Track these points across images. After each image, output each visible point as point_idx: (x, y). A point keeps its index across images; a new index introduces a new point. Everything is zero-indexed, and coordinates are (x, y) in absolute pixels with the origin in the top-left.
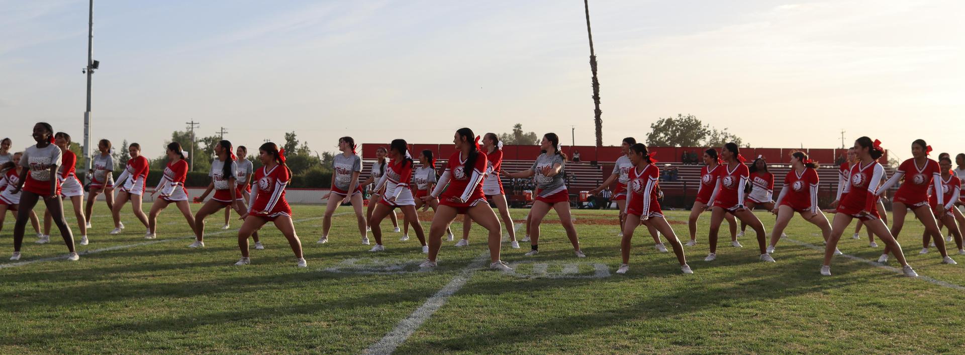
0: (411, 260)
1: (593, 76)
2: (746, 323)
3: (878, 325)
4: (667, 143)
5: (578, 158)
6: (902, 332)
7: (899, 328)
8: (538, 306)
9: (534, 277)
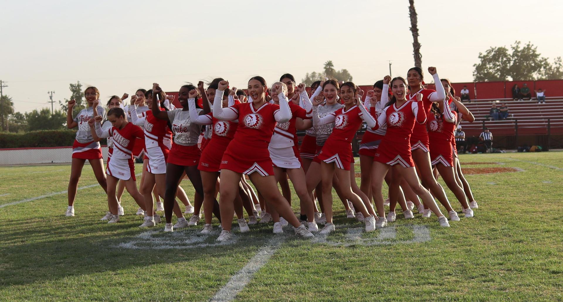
8: (351, 280)
9: (347, 245)
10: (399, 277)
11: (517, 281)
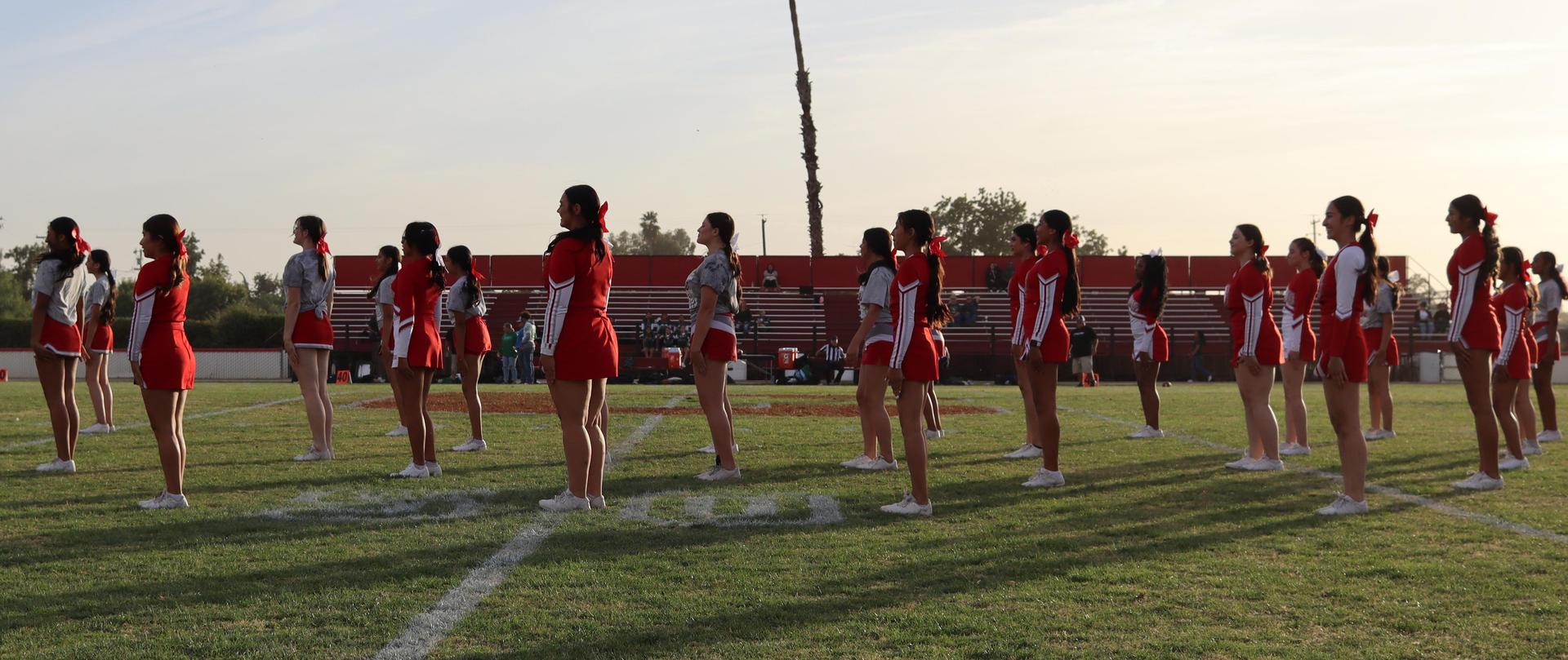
0: (437, 492)
1: (802, 112)
2: (1120, 614)
3: (1391, 615)
4: (956, 247)
5: (774, 281)
6: (1440, 629)
7: (1433, 620)
8: (695, 583)
9: (686, 524)
10: (785, 580)
11: (1007, 593)
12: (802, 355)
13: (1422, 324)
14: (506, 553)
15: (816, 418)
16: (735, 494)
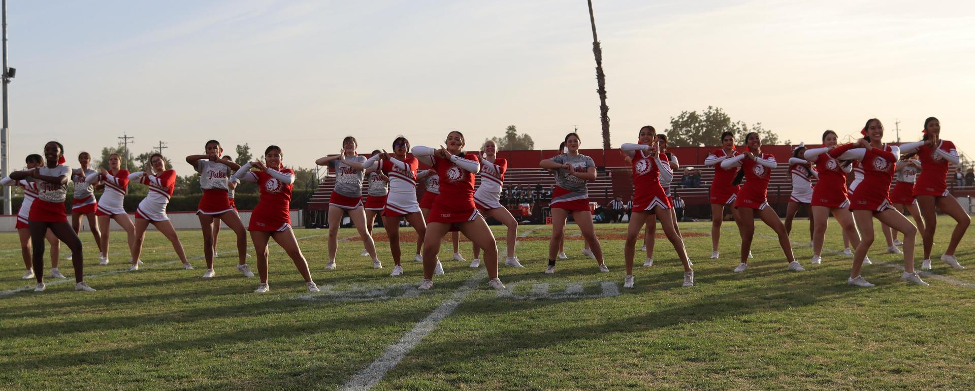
0: (395, 285)
1: (597, 66)
2: (767, 339)
4: (689, 141)
6: (938, 342)
7: (935, 338)
8: (539, 328)
9: (533, 298)
12: (599, 206)
13: (958, 181)
14: (435, 314)
15: (606, 241)
16: (561, 283)
